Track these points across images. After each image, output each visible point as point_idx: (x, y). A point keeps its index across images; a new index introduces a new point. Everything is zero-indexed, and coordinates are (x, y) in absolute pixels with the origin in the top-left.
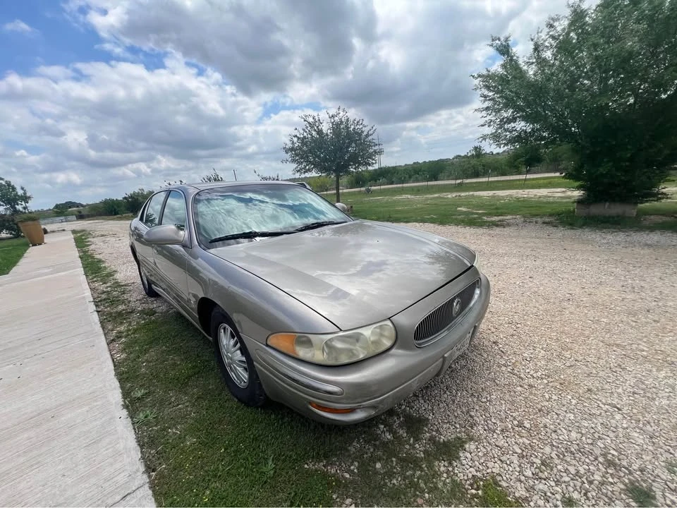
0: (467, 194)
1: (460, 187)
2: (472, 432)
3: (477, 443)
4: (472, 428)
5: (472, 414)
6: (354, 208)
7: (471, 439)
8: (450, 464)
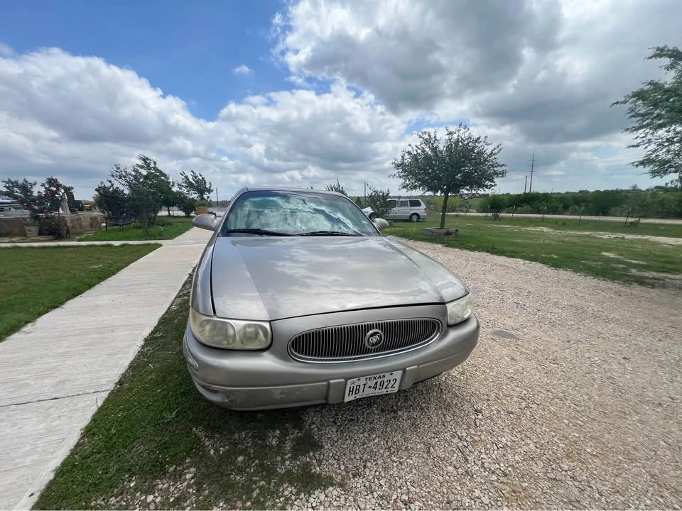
0: (639, 237)
1: (632, 228)
2: (350, 479)
3: (343, 492)
4: (354, 476)
5: (369, 464)
6: (459, 232)
7: (341, 485)
8: (298, 494)
